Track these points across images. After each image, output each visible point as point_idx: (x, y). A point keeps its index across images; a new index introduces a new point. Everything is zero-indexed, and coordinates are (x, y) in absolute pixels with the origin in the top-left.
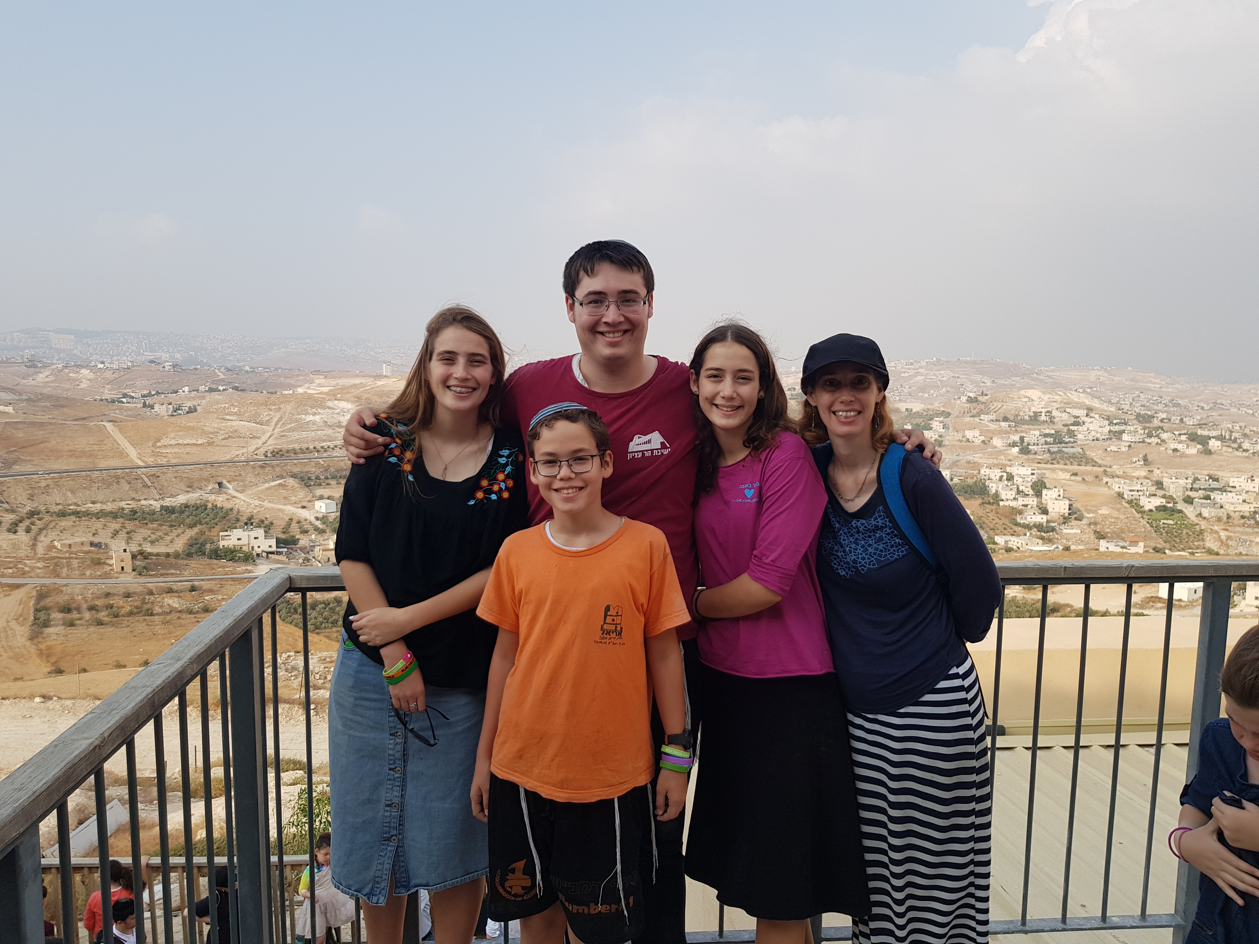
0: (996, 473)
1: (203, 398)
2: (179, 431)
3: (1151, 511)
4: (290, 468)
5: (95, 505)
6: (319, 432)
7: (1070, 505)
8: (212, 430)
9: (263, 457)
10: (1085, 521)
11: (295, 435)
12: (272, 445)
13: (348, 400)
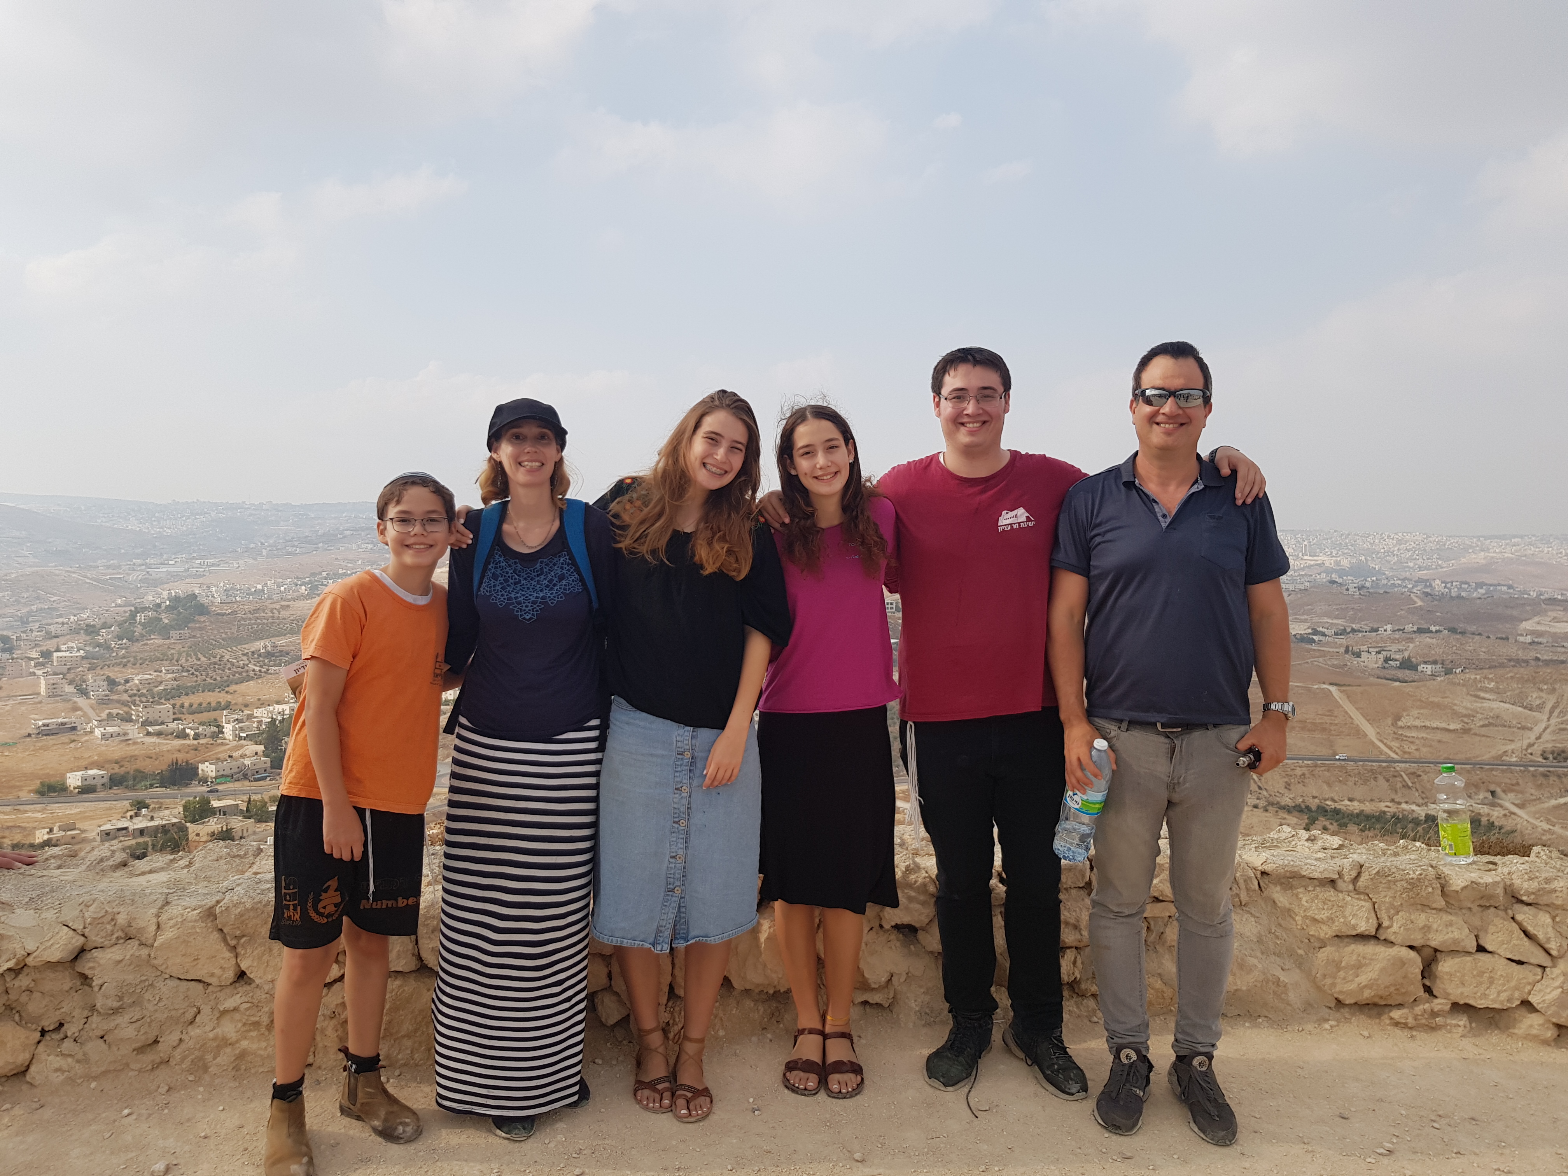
2: (1421, 708)
9: (1540, 759)
12: (1549, 742)
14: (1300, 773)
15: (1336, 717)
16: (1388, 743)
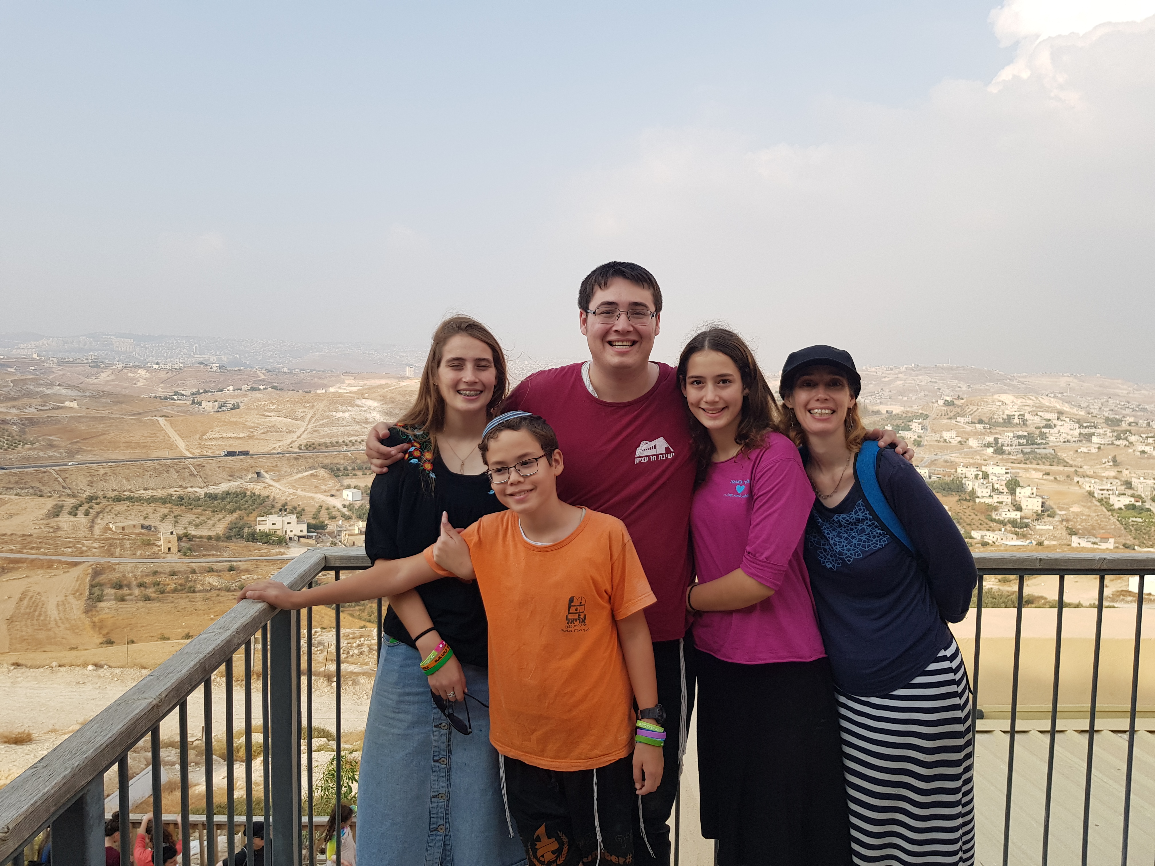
0: (971, 472)
1: (245, 396)
2: (223, 426)
3: (1120, 509)
4: (321, 459)
5: (147, 492)
6: (348, 428)
7: (1043, 503)
8: (252, 425)
9: (297, 450)
10: (1057, 518)
11: (327, 430)
12: (305, 439)
13: (374, 399)
16: (190, 448)
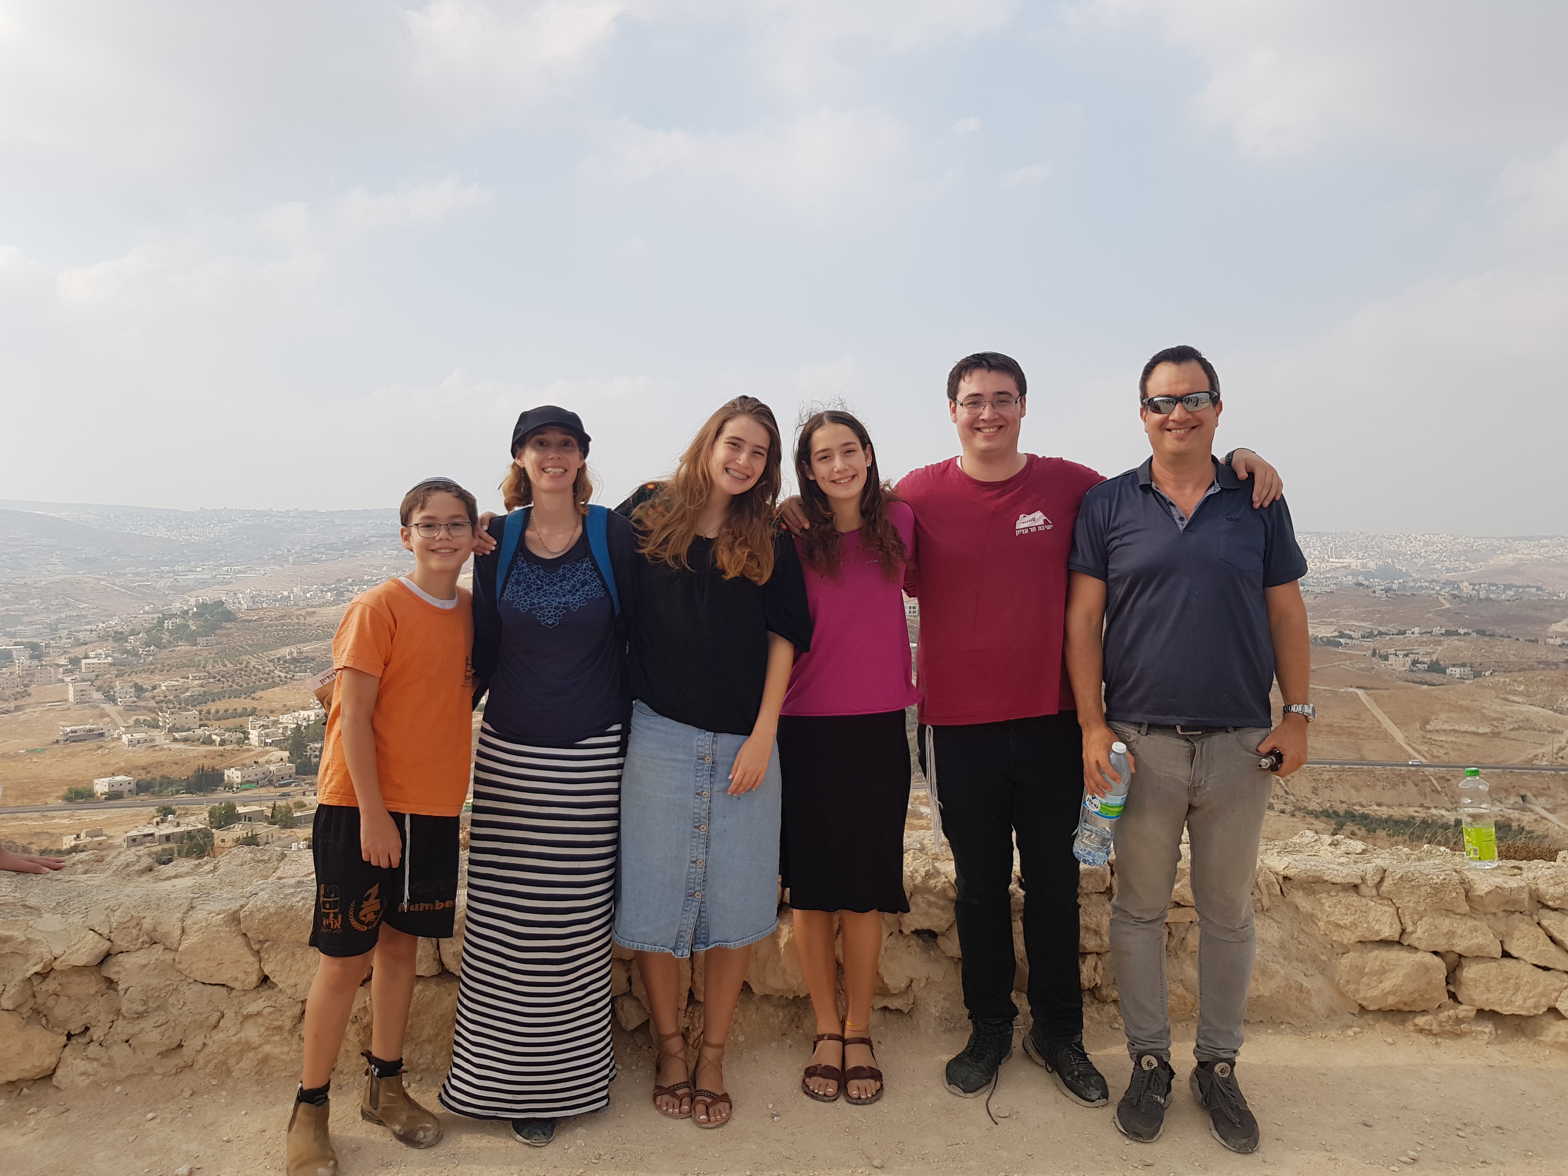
8: (1494, 715)
14: (1328, 777)
15: (1364, 721)
16: (1417, 747)
